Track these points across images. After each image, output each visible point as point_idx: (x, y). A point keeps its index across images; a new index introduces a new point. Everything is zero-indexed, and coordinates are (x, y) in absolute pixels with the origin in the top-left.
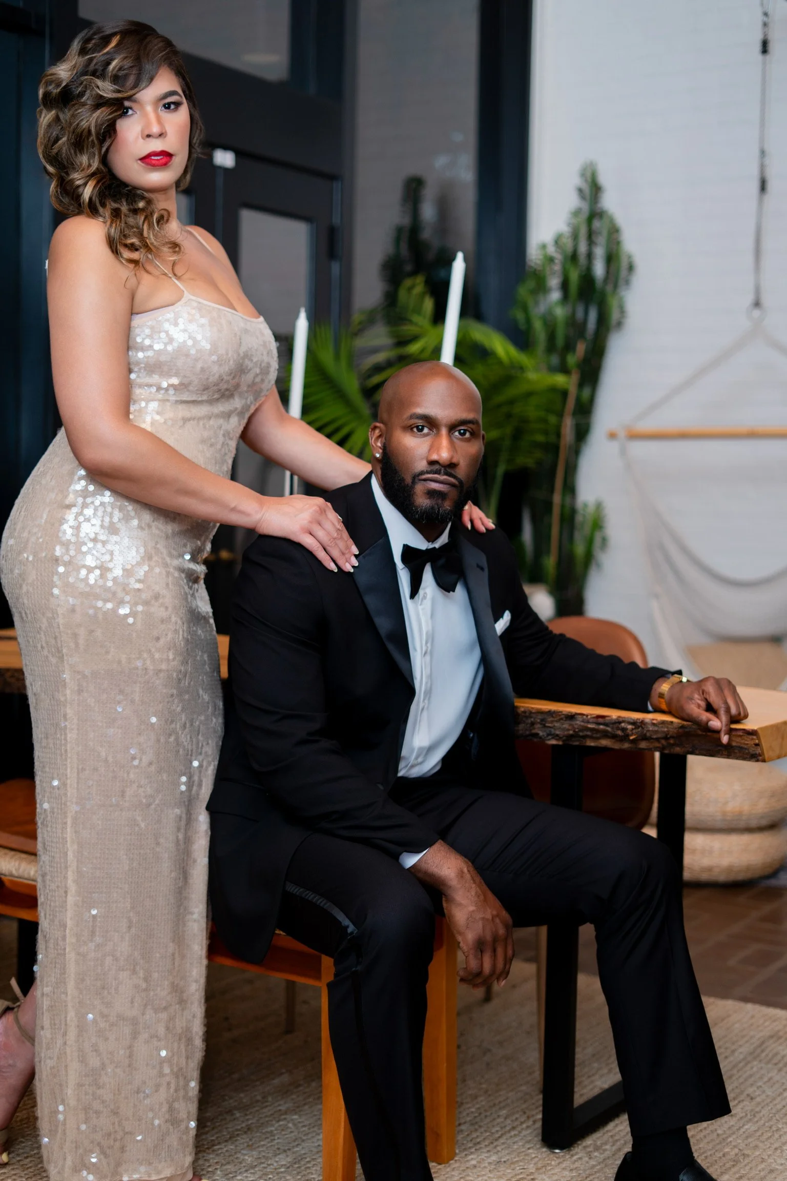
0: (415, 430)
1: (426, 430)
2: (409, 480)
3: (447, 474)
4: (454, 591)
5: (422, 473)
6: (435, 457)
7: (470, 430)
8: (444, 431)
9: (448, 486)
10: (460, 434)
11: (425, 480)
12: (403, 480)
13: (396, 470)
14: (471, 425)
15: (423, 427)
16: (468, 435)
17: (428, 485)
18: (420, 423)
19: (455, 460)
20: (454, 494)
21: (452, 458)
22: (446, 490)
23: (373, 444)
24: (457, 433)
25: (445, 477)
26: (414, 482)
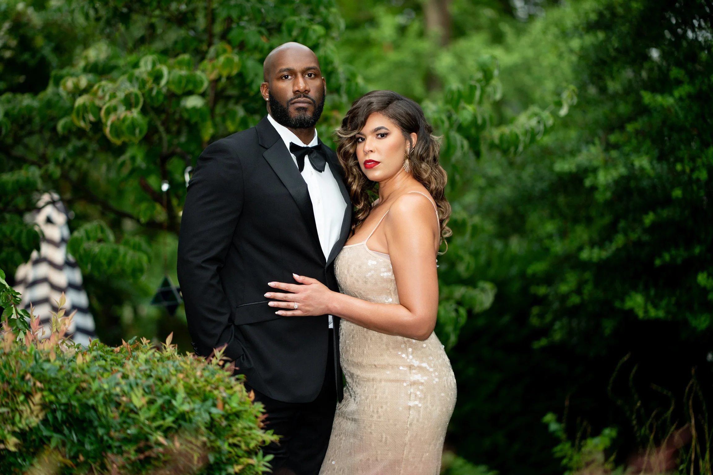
0: (284, 78)
1: (290, 77)
2: (285, 105)
3: (305, 96)
4: (324, 171)
5: (292, 100)
6: (296, 88)
7: (313, 73)
8: (299, 75)
9: (308, 104)
10: (308, 75)
11: (293, 103)
12: (282, 106)
13: (277, 102)
14: (313, 70)
15: (288, 76)
16: (313, 76)
17: (296, 106)
18: (285, 73)
19: (307, 88)
20: (311, 108)
21: (305, 87)
22: (306, 106)
23: (264, 94)
24: (307, 76)
25: (304, 98)
26: (288, 106)
